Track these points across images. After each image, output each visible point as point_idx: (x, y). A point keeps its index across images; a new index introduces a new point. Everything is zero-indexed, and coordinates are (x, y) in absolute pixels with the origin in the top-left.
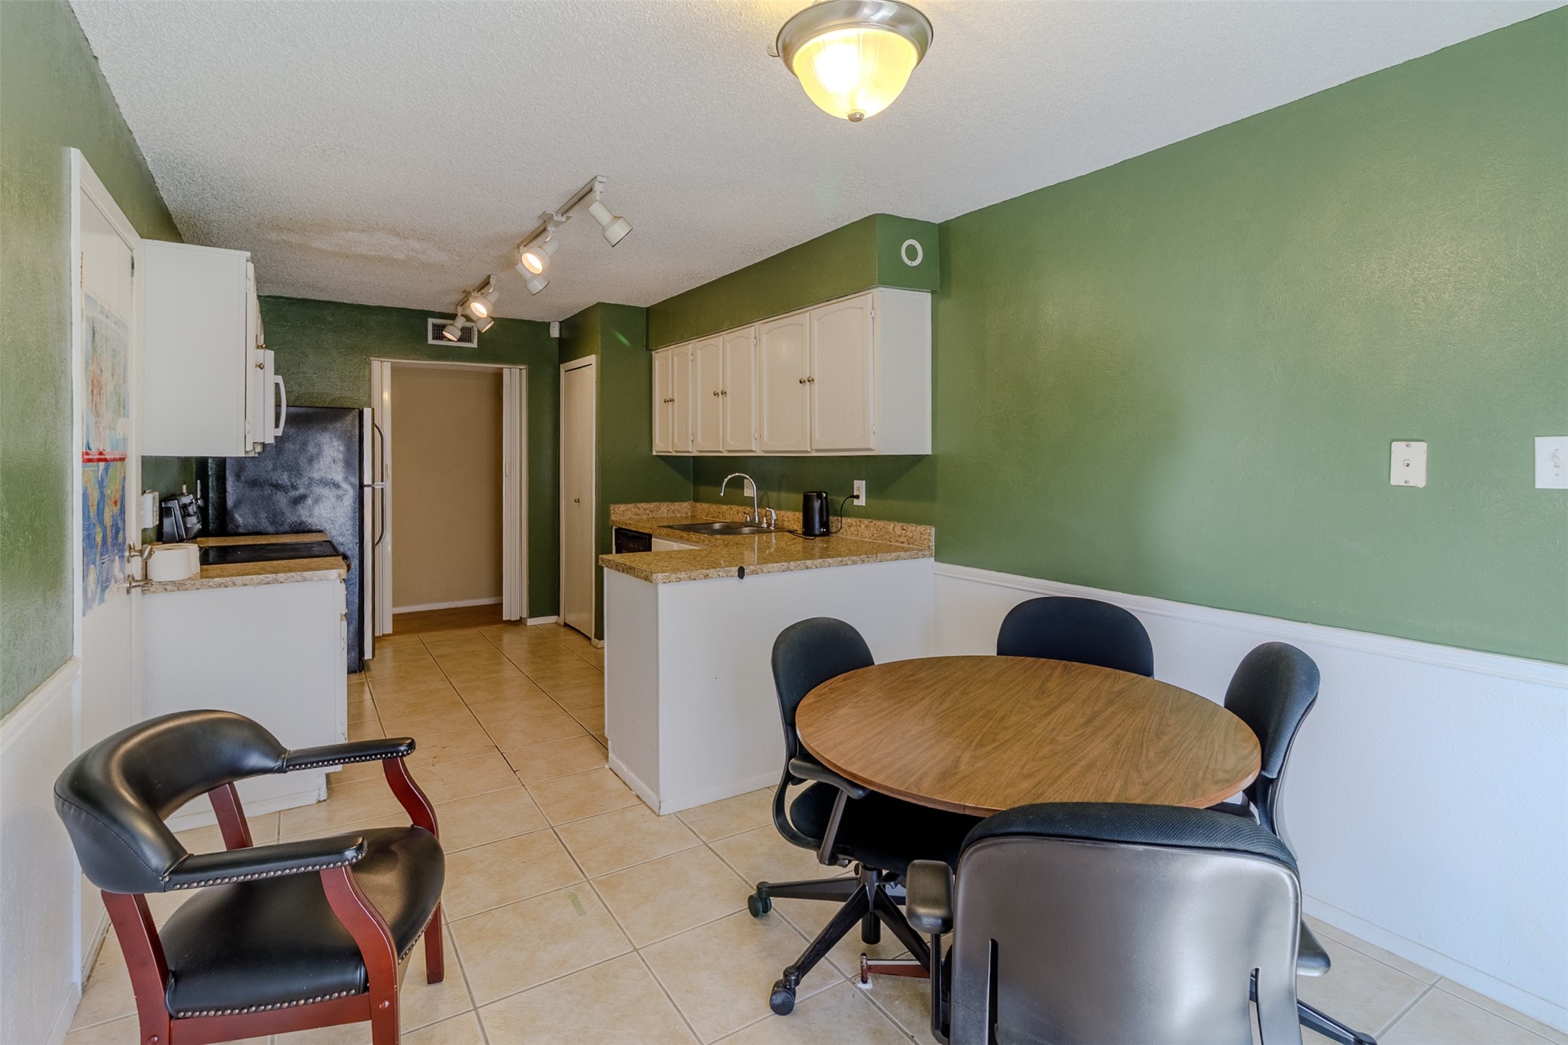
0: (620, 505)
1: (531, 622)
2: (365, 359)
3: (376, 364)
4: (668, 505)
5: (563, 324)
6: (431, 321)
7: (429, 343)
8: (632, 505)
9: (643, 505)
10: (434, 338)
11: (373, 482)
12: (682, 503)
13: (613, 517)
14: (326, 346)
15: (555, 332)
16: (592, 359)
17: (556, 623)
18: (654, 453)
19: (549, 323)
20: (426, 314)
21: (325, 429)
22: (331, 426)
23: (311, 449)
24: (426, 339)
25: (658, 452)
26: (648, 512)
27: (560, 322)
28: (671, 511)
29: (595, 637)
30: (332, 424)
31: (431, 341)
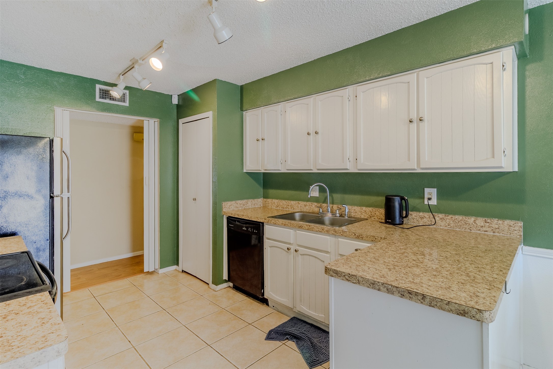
0: (228, 202)
1: (162, 271)
2: (51, 107)
3: (58, 110)
4: (251, 201)
5: (180, 96)
6: (98, 87)
7: (97, 100)
8: (234, 202)
9: (239, 202)
10: (100, 98)
11: (62, 192)
12: (258, 200)
13: (224, 210)
14: (19, 96)
15: (175, 101)
16: (210, 114)
17: (176, 270)
18: (245, 171)
19: (172, 95)
20: (94, 82)
21: (20, 153)
22: (25, 151)
23: (7, 168)
24: (95, 98)
25: (246, 170)
26: (242, 205)
27: (178, 95)
28: (253, 204)
29: (213, 283)
30: (26, 149)
31: (98, 99)
